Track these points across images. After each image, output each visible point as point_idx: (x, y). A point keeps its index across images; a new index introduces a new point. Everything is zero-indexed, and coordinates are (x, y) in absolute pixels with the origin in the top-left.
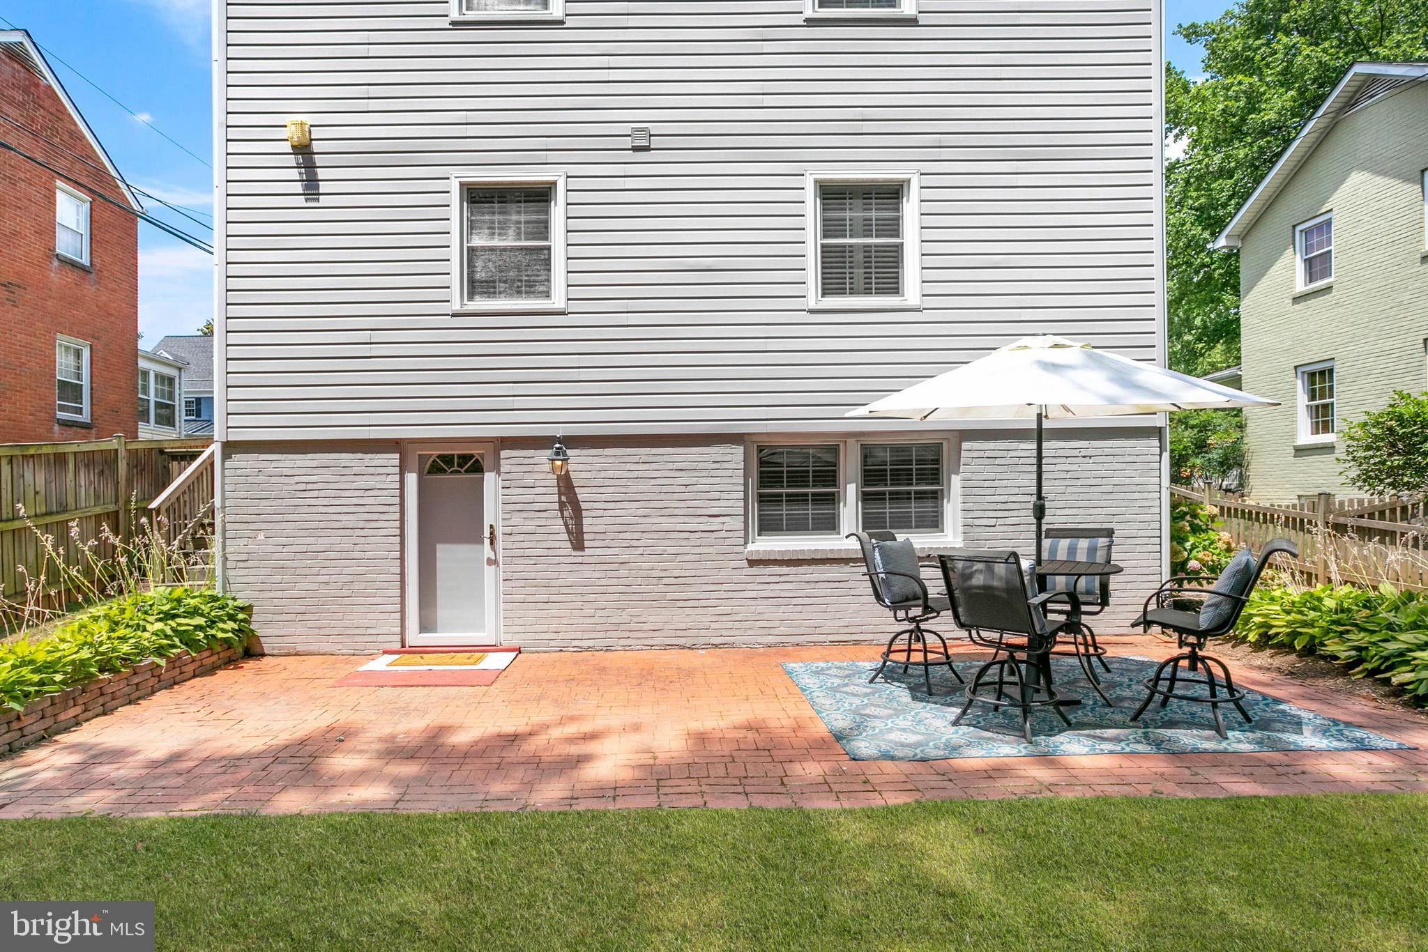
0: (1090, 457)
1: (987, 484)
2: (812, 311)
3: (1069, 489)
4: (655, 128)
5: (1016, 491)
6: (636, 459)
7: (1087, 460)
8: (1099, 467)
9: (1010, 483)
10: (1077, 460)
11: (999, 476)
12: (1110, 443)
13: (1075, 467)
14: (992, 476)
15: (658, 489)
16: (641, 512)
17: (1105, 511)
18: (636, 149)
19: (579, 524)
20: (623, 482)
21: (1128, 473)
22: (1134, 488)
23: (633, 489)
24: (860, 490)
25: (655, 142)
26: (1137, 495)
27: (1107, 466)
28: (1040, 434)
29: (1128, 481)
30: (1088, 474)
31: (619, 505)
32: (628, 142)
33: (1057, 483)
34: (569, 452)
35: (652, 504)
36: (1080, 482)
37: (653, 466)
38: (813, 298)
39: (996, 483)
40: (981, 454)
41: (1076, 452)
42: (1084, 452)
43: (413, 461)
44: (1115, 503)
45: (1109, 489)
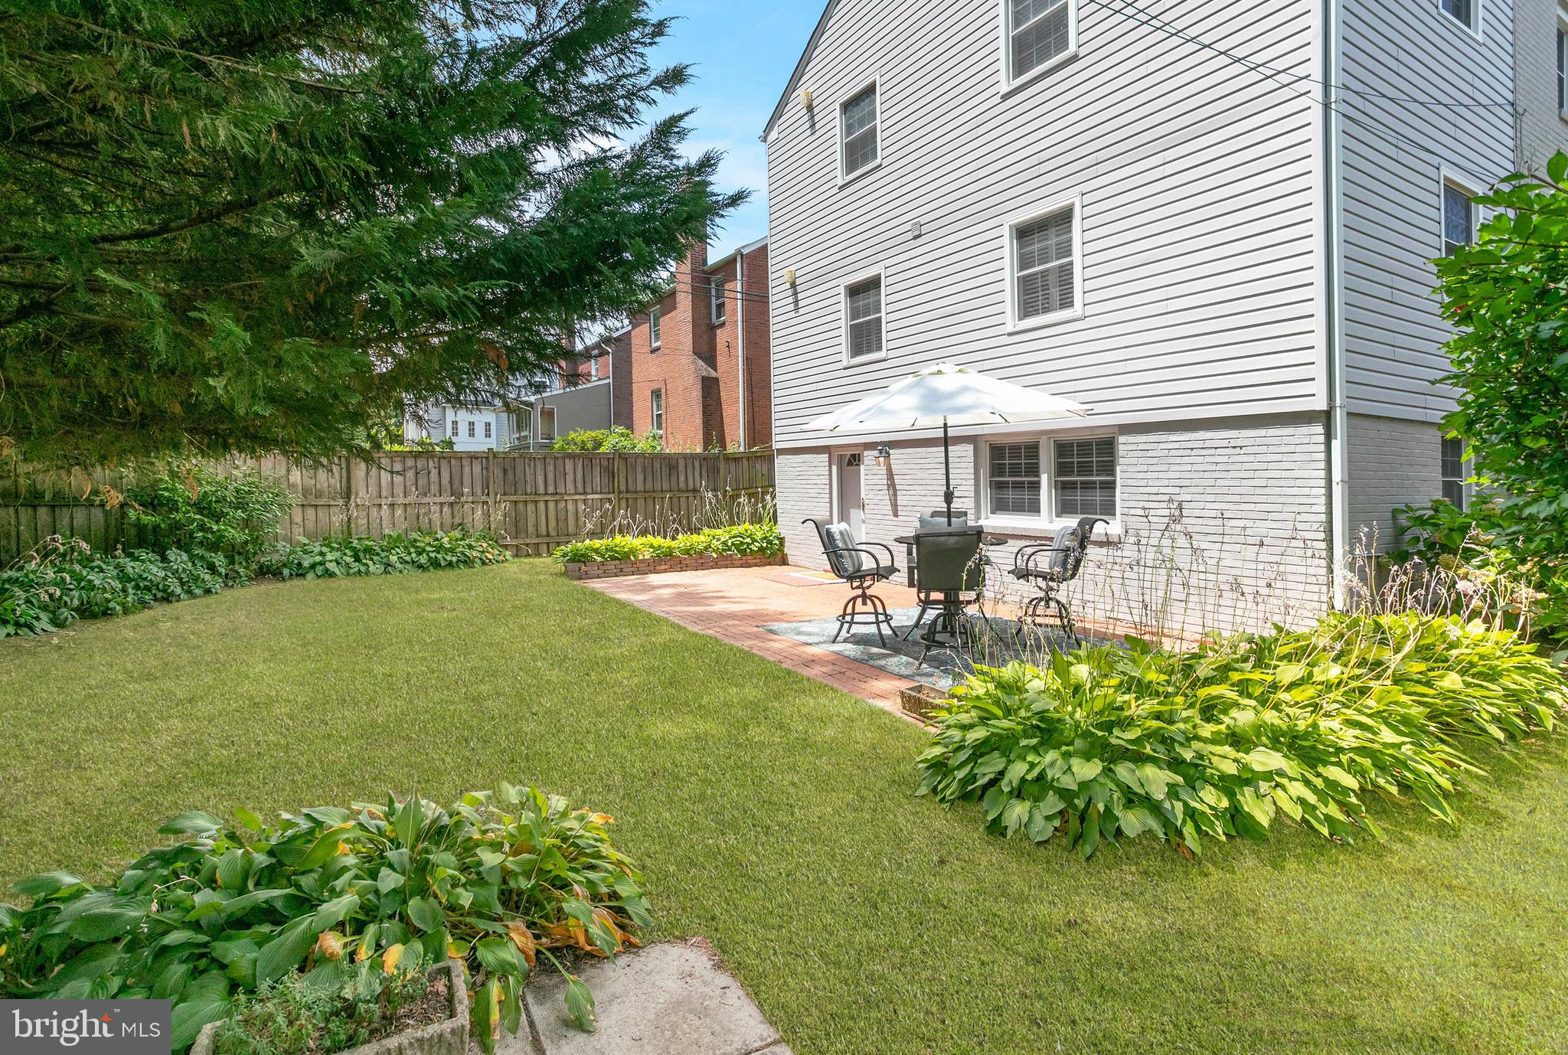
0: (1241, 448)
1: (1141, 475)
2: (1010, 334)
3: (1220, 482)
4: (923, 220)
5: (1166, 482)
6: (919, 456)
7: (1238, 451)
8: (1251, 458)
9: (1162, 475)
10: (1226, 451)
11: (1151, 468)
12: (1262, 432)
13: (1225, 459)
14: (1145, 468)
15: (930, 477)
16: (923, 493)
17: (1259, 507)
18: (915, 238)
19: (896, 500)
20: (913, 471)
21: (1285, 465)
22: (1292, 483)
23: (918, 476)
24: (1053, 479)
25: (924, 229)
26: (1296, 491)
27: (1260, 458)
28: (946, 441)
29: (1285, 474)
30: (1238, 466)
31: (913, 488)
32: (910, 235)
33: (1206, 475)
34: (891, 452)
35: (928, 487)
36: (1231, 475)
37: (928, 461)
38: (1011, 323)
39: (1149, 475)
40: (1134, 447)
41: (1225, 443)
42: (1233, 443)
43: (835, 459)
44: (1271, 499)
45: (1263, 483)
